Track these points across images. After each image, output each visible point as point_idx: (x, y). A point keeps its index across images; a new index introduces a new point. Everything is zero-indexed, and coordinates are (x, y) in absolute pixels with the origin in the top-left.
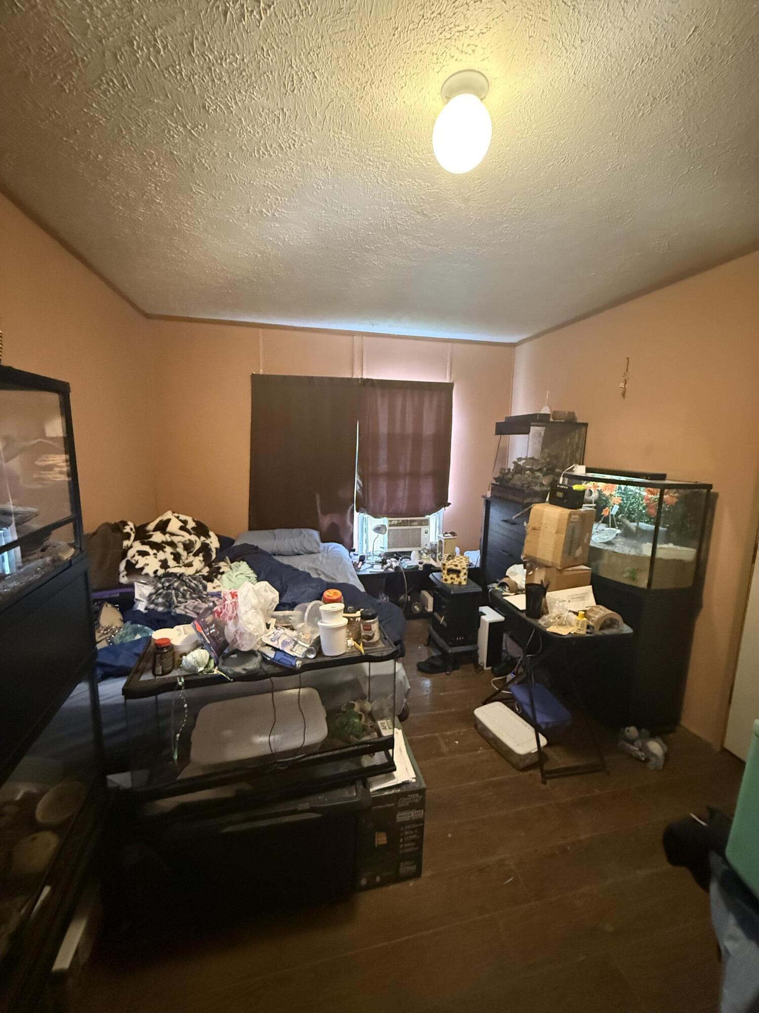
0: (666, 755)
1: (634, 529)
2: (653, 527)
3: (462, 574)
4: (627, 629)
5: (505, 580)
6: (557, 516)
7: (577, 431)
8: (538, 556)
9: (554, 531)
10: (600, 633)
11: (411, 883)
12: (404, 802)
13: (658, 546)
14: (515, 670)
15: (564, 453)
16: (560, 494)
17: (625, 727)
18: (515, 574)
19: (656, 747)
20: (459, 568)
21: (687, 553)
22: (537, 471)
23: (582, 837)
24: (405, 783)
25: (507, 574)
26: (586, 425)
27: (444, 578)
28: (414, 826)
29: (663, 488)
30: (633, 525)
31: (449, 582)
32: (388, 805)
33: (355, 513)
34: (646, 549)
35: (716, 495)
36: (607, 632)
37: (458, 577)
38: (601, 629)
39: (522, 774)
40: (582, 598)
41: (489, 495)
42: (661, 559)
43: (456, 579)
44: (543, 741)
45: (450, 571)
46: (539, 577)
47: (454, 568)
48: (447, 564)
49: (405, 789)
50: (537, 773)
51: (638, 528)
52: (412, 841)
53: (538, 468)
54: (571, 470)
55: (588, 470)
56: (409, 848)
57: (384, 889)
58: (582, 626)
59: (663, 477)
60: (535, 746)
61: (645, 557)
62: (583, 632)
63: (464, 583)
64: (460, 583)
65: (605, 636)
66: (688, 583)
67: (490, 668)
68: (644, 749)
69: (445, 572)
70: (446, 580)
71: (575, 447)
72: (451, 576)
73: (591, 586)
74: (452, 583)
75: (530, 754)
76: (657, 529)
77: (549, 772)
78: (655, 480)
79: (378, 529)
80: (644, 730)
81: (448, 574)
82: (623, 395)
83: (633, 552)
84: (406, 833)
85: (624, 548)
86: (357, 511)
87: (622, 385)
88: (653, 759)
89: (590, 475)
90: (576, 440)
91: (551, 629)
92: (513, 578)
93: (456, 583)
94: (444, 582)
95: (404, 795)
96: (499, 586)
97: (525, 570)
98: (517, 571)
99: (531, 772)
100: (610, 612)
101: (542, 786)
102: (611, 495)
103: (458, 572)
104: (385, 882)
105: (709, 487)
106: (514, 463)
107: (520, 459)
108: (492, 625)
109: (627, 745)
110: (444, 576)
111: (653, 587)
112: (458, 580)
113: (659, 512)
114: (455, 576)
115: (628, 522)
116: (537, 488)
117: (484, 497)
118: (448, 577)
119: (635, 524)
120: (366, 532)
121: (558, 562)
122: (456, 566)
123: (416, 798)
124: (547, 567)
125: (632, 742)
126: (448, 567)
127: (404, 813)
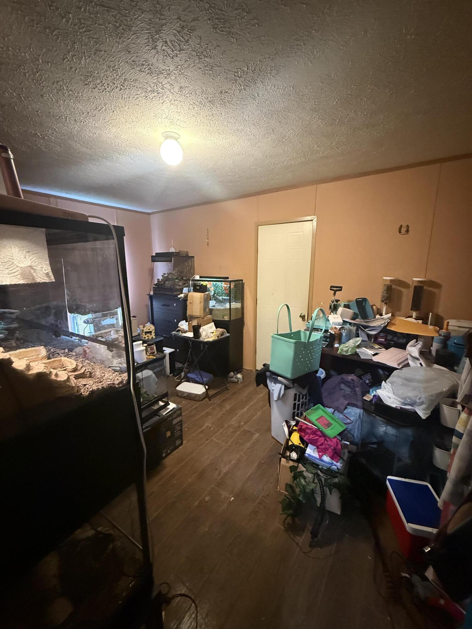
0: (243, 378)
1: (221, 299)
2: (229, 298)
3: (152, 333)
4: (228, 335)
5: (178, 329)
6: (199, 296)
7: (190, 260)
8: (194, 314)
9: (199, 302)
10: (221, 337)
11: (180, 447)
12: (175, 415)
13: (231, 304)
14: (184, 371)
15: (185, 270)
16: (198, 288)
17: (229, 374)
18: (182, 325)
19: (239, 376)
20: (151, 330)
21: (238, 305)
22: (176, 279)
23: (228, 409)
24: (174, 408)
25: (179, 326)
26: (193, 257)
27: (143, 337)
28: (179, 424)
29: (230, 282)
30: (220, 298)
31: (147, 338)
32: (170, 419)
33: (68, 313)
34: (227, 306)
35: (244, 283)
36: (223, 337)
37: (151, 335)
38: (221, 336)
39: (202, 402)
40: (211, 328)
41: (152, 293)
42: (232, 308)
43: (150, 336)
44: (207, 387)
45: (146, 333)
46: (195, 323)
47: (148, 331)
48: (144, 329)
49: (174, 410)
50: (207, 399)
51: (222, 299)
52: (179, 430)
53: (175, 278)
54: (194, 278)
55: (200, 277)
56: (178, 434)
57: (172, 454)
58: (216, 336)
59: (228, 278)
60: (205, 389)
61: (227, 309)
62: (216, 338)
63: (154, 337)
64: (152, 337)
65: (223, 338)
66: (240, 316)
67: (172, 374)
68: (236, 378)
69: (144, 334)
70: (145, 338)
71: (190, 267)
72: (147, 335)
73: (213, 323)
74: (148, 338)
75: (204, 393)
76: (230, 298)
77: (211, 397)
78: (225, 279)
79: (87, 322)
80: (235, 372)
81: (146, 334)
82: (208, 244)
83: (223, 308)
84: (177, 428)
85: (219, 307)
86: (70, 312)
87: (207, 240)
88: (240, 380)
89: (201, 279)
90: (190, 264)
91: (206, 340)
92: (182, 327)
93: (150, 338)
94: (144, 339)
95: (175, 412)
96: (176, 332)
97: (187, 323)
98: (183, 324)
99: (205, 400)
100: (222, 329)
101: (210, 402)
102: (210, 287)
103: (150, 332)
104: (172, 451)
105: (242, 280)
106: (162, 276)
107: (165, 274)
108: (170, 354)
109: (231, 379)
110: (143, 336)
111: (232, 319)
112: (151, 336)
113: (230, 291)
114: (149, 335)
115: (218, 297)
116: (178, 287)
117: (149, 295)
118: (146, 336)
119: (221, 297)
120: (77, 325)
121: (202, 315)
122: (149, 329)
123: (178, 412)
124: (197, 318)
125: (232, 377)
126: (145, 331)
127: (176, 420)
